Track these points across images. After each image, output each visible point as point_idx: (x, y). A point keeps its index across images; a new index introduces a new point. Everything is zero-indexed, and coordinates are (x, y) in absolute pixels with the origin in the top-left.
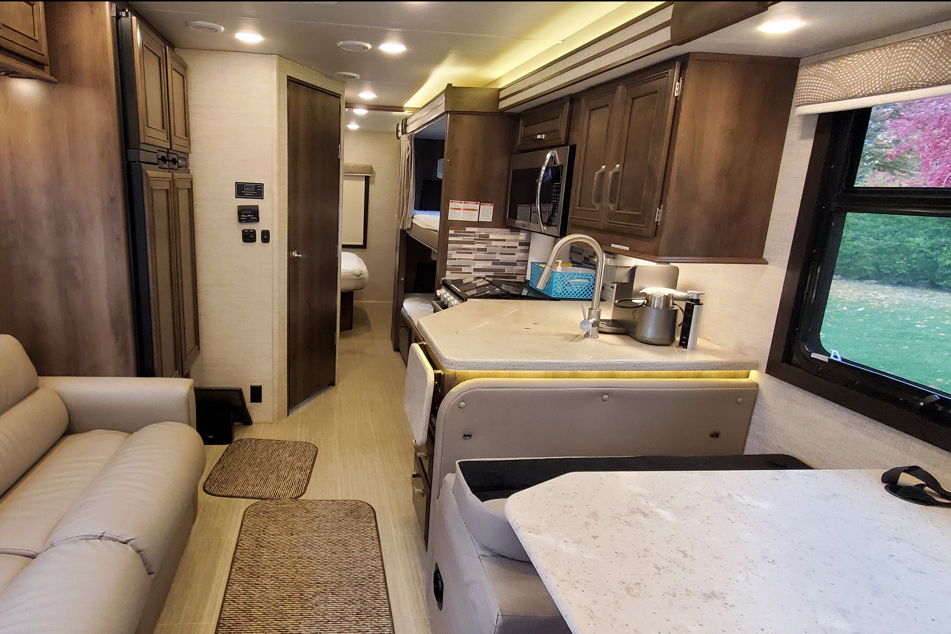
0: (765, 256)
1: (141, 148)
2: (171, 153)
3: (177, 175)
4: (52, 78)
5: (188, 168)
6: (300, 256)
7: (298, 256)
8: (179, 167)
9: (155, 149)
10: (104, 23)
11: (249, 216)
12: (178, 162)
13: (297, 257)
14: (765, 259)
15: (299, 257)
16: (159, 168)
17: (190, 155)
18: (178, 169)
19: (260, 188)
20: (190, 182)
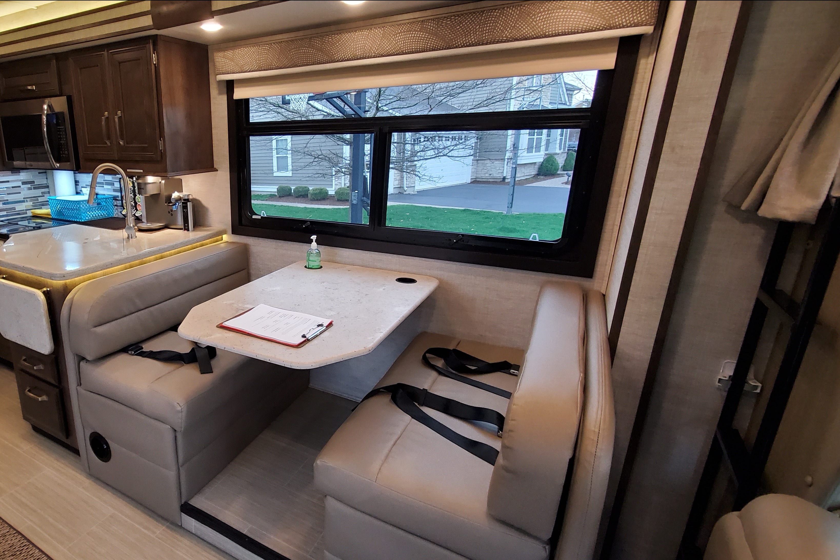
0: (215, 166)
14: (216, 168)
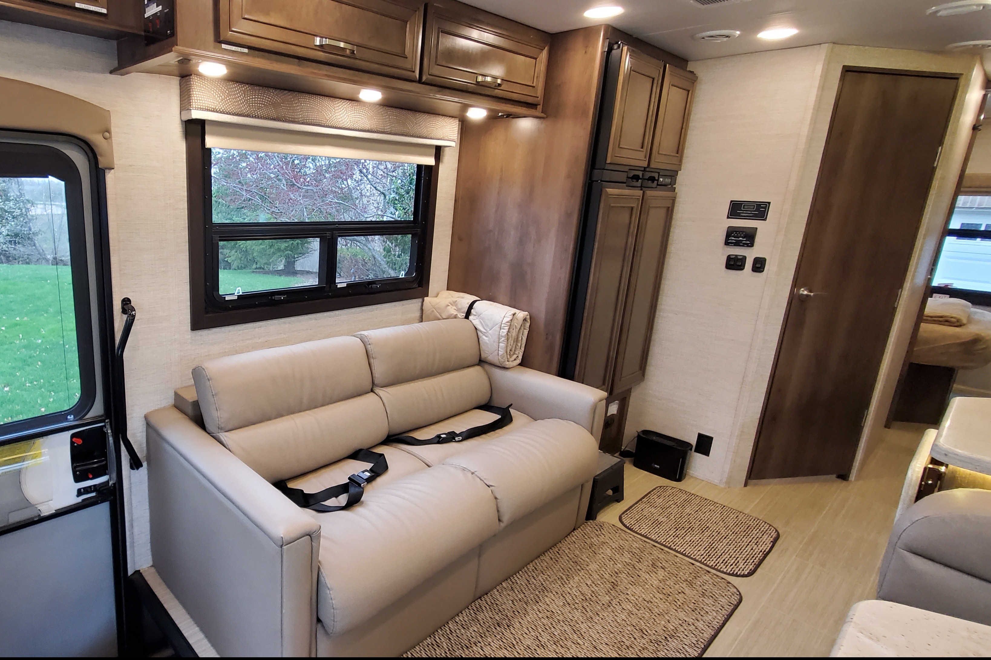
1: (606, 168)
2: (648, 171)
3: (649, 193)
4: (543, 115)
5: (674, 186)
6: (812, 294)
7: (809, 293)
8: (658, 185)
9: (626, 169)
10: (593, 59)
11: (741, 239)
12: (658, 180)
13: (807, 295)
15: (810, 295)
16: (627, 186)
17: (679, 172)
18: (656, 187)
19: (765, 208)
20: (671, 201)
